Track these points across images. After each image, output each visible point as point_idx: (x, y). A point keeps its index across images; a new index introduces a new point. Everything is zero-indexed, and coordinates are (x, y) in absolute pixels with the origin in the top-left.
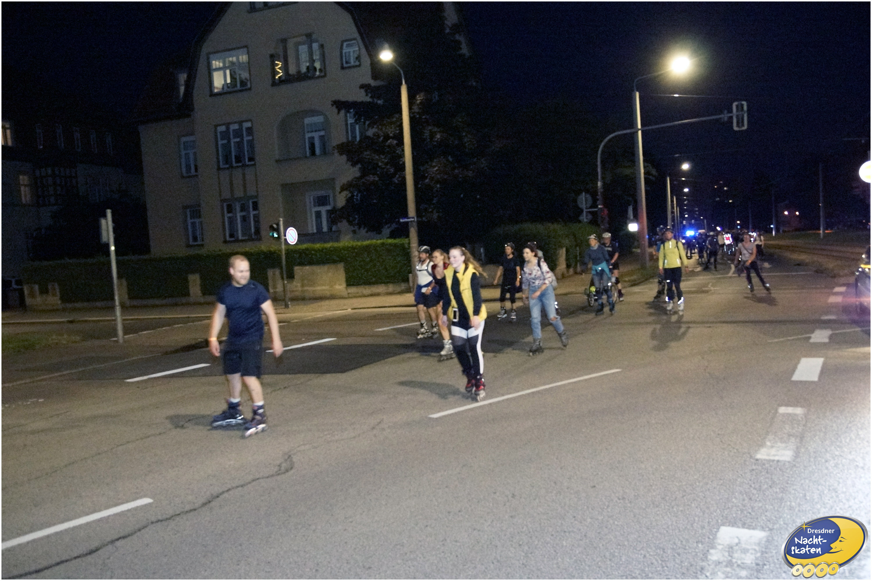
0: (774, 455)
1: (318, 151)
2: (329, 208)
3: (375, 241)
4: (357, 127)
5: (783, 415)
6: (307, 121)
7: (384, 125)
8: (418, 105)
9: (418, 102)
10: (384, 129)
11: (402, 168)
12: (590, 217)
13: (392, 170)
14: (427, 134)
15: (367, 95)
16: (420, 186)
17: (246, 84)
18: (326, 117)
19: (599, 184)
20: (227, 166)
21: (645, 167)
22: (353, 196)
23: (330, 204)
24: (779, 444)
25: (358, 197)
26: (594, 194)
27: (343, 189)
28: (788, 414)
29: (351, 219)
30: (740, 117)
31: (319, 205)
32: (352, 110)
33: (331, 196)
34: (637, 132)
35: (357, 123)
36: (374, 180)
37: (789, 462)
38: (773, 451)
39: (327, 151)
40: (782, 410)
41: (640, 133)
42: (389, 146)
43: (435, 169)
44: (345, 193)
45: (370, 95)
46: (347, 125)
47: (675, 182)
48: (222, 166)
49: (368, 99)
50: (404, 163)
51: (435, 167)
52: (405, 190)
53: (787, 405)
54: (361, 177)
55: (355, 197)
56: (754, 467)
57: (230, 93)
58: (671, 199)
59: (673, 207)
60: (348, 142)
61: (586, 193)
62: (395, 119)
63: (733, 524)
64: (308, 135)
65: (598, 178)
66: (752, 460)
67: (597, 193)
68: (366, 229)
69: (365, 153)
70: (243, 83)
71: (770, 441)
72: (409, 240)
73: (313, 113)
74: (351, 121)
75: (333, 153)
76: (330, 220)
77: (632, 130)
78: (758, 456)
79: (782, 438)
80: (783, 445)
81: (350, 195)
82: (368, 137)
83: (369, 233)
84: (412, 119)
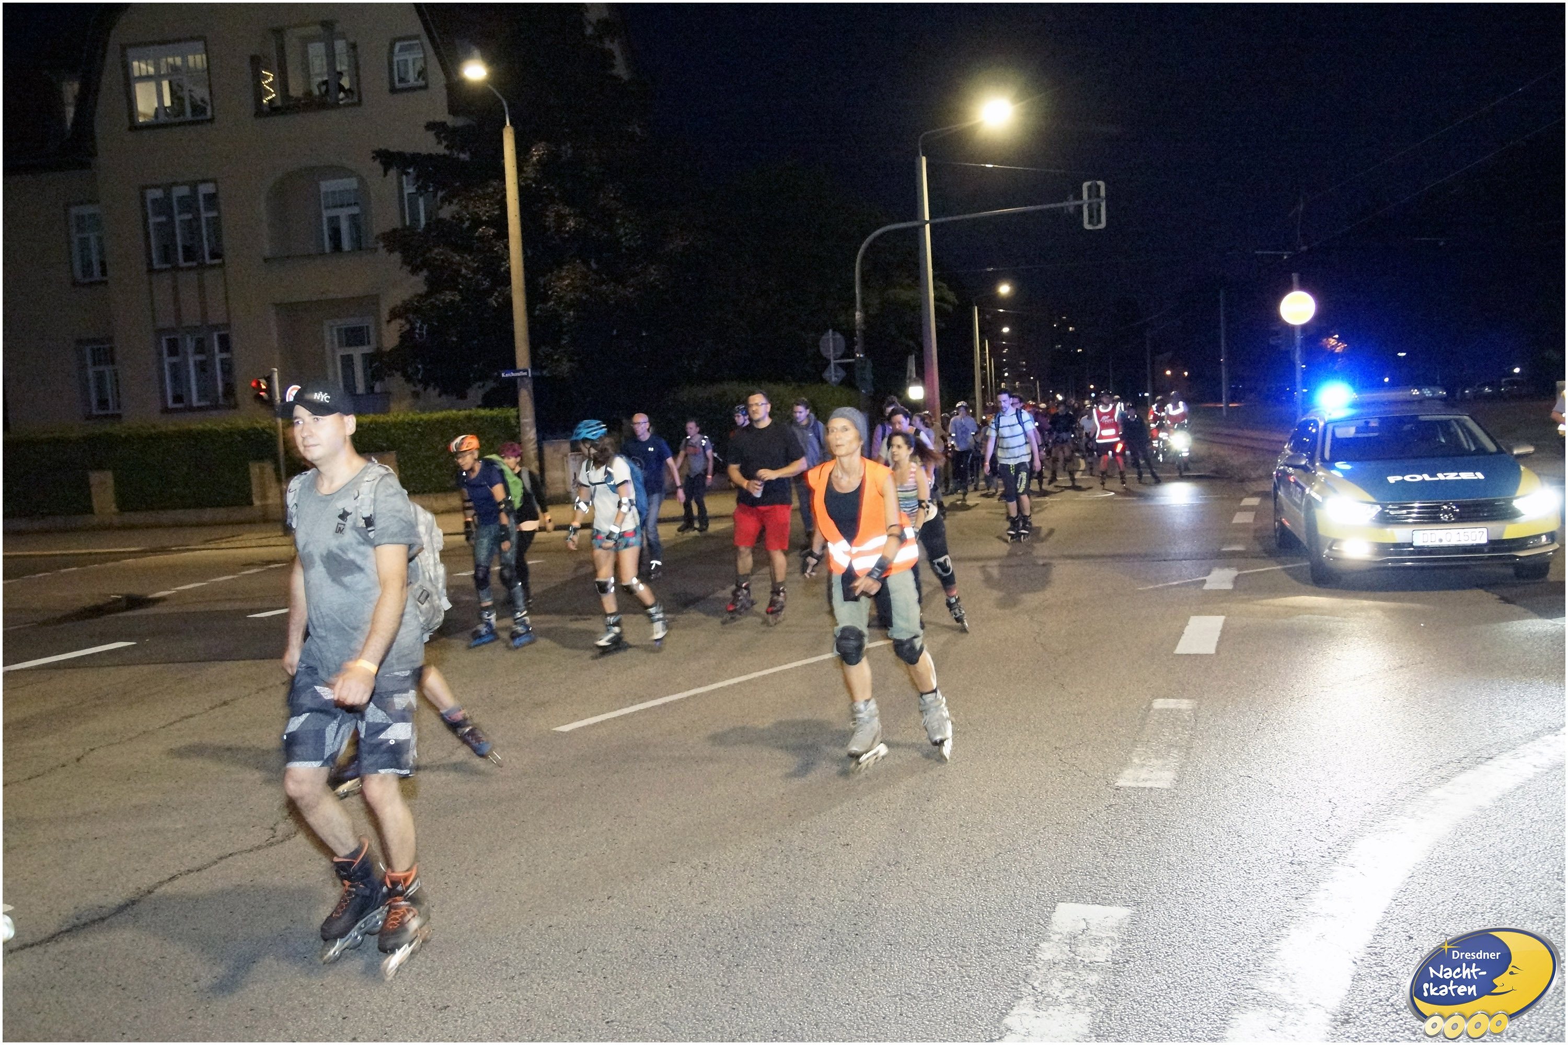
0: (1144, 780)
1: (346, 244)
2: (366, 349)
3: (454, 412)
4: (421, 201)
5: (1160, 712)
6: (327, 186)
7: (471, 199)
8: (534, 165)
9: (535, 159)
10: (471, 207)
11: (506, 279)
12: (842, 373)
13: (486, 284)
14: (550, 219)
15: (439, 143)
16: (537, 312)
17: (204, 111)
18: (362, 181)
19: (858, 315)
20: (169, 266)
21: (935, 288)
22: (413, 329)
23: (369, 343)
24: (1154, 761)
25: (422, 329)
26: (849, 335)
27: (395, 314)
28: (1167, 710)
29: (410, 370)
30: (1095, 206)
31: (349, 345)
32: (411, 170)
33: (372, 328)
34: (924, 227)
35: (421, 195)
36: (452, 301)
37: (1167, 790)
38: (1144, 774)
39: (363, 245)
40: (1159, 704)
41: (928, 227)
42: (481, 239)
43: (566, 282)
44: (397, 324)
45: (445, 143)
46: (401, 197)
47: (988, 317)
48: (156, 266)
49: (441, 150)
50: (508, 271)
51: (563, 279)
52: (510, 319)
53: (1166, 696)
54: (428, 295)
55: (417, 331)
56: (1113, 801)
57: (172, 125)
58: (980, 344)
59: (983, 360)
60: (405, 228)
61: (834, 330)
62: (491, 190)
63: (1077, 898)
64: (326, 214)
65: (855, 306)
66: (1109, 789)
67: (855, 331)
68: (438, 390)
69: (436, 251)
70: (198, 109)
71: (1140, 756)
72: (518, 411)
73: (338, 171)
74: (409, 189)
75: (376, 249)
76: (370, 371)
77: (915, 223)
78: (1120, 783)
79: (1157, 752)
80: (1160, 762)
81: (408, 327)
82: (440, 221)
83: (444, 397)
84: (523, 191)
